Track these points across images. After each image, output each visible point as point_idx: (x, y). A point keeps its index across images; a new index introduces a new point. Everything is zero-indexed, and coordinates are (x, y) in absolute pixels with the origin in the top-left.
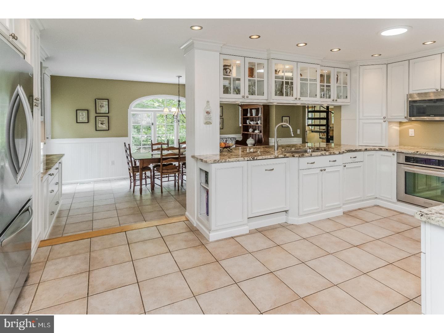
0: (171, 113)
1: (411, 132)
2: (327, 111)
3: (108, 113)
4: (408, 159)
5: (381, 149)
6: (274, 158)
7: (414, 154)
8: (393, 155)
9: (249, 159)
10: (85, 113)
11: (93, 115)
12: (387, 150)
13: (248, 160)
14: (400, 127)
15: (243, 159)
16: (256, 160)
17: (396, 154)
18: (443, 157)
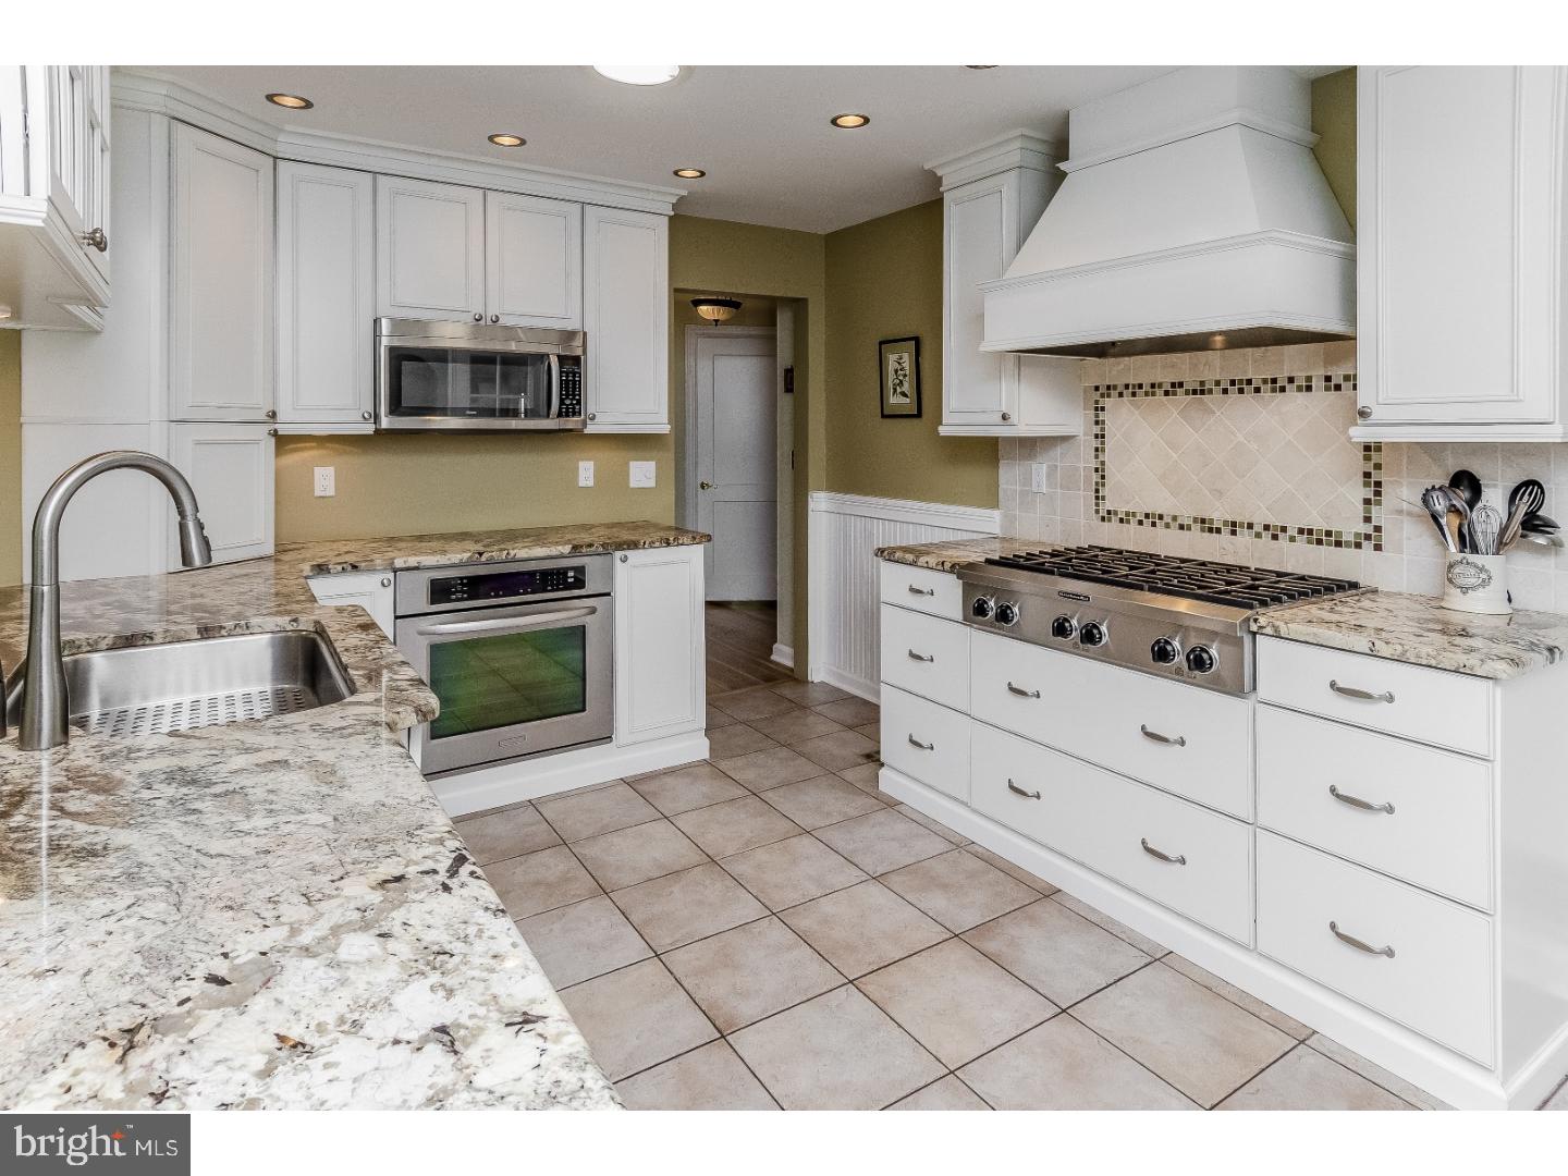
5: (321, 571)
7: (469, 562)
8: (384, 583)
12: (355, 567)
17: (391, 578)
18: (562, 556)
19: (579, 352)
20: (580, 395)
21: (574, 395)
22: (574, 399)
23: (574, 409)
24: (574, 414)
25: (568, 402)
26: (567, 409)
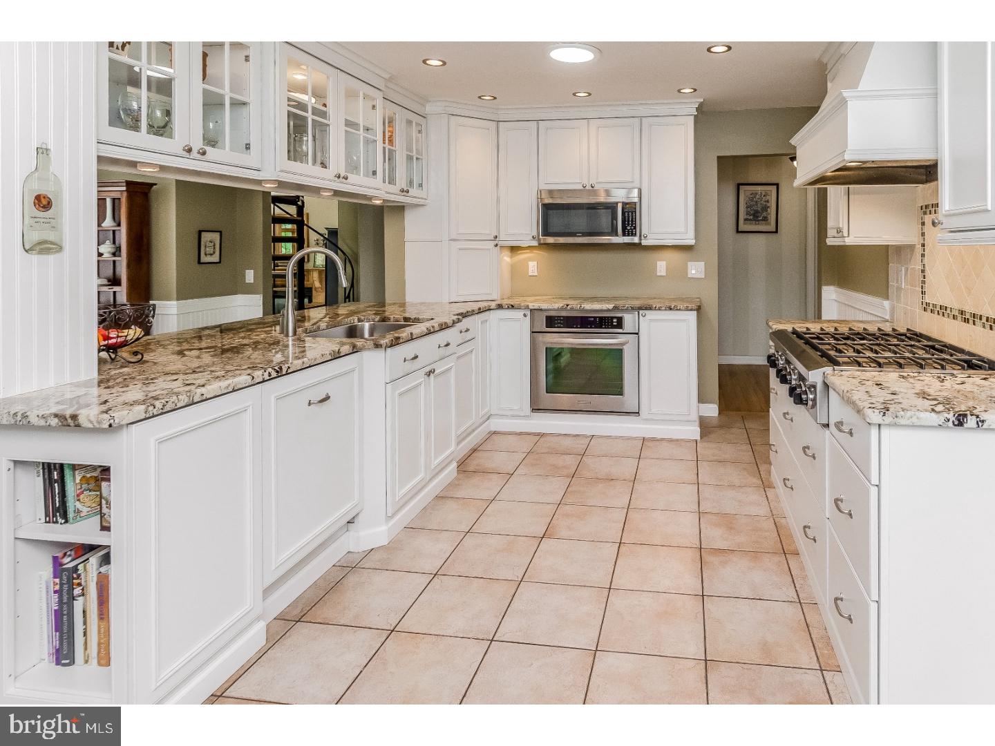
1: (533, 268)
2: (300, 218)
4: (551, 321)
5: (500, 307)
6: (330, 358)
7: (562, 309)
8: (525, 315)
9: (267, 377)
12: (512, 306)
13: (264, 381)
14: (511, 258)
15: (249, 378)
16: (287, 374)
17: (528, 313)
18: (608, 310)
19: (636, 200)
20: (635, 224)
21: (632, 224)
22: (632, 226)
23: (632, 232)
24: (632, 235)
25: (629, 228)
26: (628, 231)
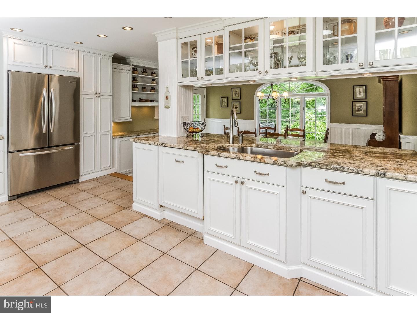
0: (282, 98)
3: (240, 99)
9: (158, 144)
10: (226, 100)
11: (230, 101)
